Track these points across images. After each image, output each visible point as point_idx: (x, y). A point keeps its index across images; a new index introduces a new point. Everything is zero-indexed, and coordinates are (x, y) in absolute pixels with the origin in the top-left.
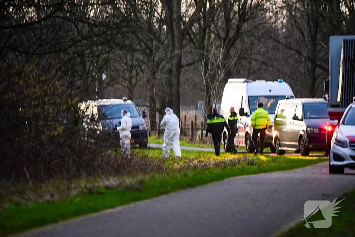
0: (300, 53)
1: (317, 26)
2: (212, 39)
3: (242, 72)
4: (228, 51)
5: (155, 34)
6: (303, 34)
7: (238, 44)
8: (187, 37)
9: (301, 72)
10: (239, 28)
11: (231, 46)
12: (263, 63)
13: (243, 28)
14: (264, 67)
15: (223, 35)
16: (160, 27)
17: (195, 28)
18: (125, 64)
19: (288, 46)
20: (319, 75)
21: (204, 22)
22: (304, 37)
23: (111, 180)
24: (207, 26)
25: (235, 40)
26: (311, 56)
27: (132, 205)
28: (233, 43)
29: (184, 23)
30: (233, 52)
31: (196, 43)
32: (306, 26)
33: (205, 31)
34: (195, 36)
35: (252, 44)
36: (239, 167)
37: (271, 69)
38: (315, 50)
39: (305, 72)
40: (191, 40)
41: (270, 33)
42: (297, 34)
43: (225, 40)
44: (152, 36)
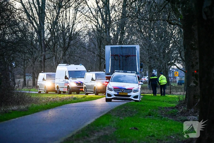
0: (94, 53)
1: (101, 42)
2: (58, 48)
3: (71, 61)
4: (65, 53)
5: (34, 46)
6: (95, 45)
7: (69, 50)
8: (48, 47)
9: (95, 61)
10: (69, 43)
11: (66, 50)
12: (80, 57)
13: (71, 43)
14: (80, 59)
15: (62, 46)
16: (36, 43)
17: (51, 43)
18: (22, 59)
19: (89, 50)
20: (102, 62)
21: (55, 41)
22: (96, 46)
23: (15, 107)
24: (56, 42)
25: (68, 48)
26: (99, 54)
27: (23, 117)
28: (67, 49)
29: (46, 41)
30: (67, 53)
31: (52, 50)
32: (96, 42)
33: (55, 44)
34: (51, 47)
35: (75, 49)
36: (70, 100)
37: (83, 60)
38: (100, 52)
39: (97, 61)
40: (49, 48)
41: (82, 45)
42: (93, 45)
43: (63, 48)
44: (33, 47)
